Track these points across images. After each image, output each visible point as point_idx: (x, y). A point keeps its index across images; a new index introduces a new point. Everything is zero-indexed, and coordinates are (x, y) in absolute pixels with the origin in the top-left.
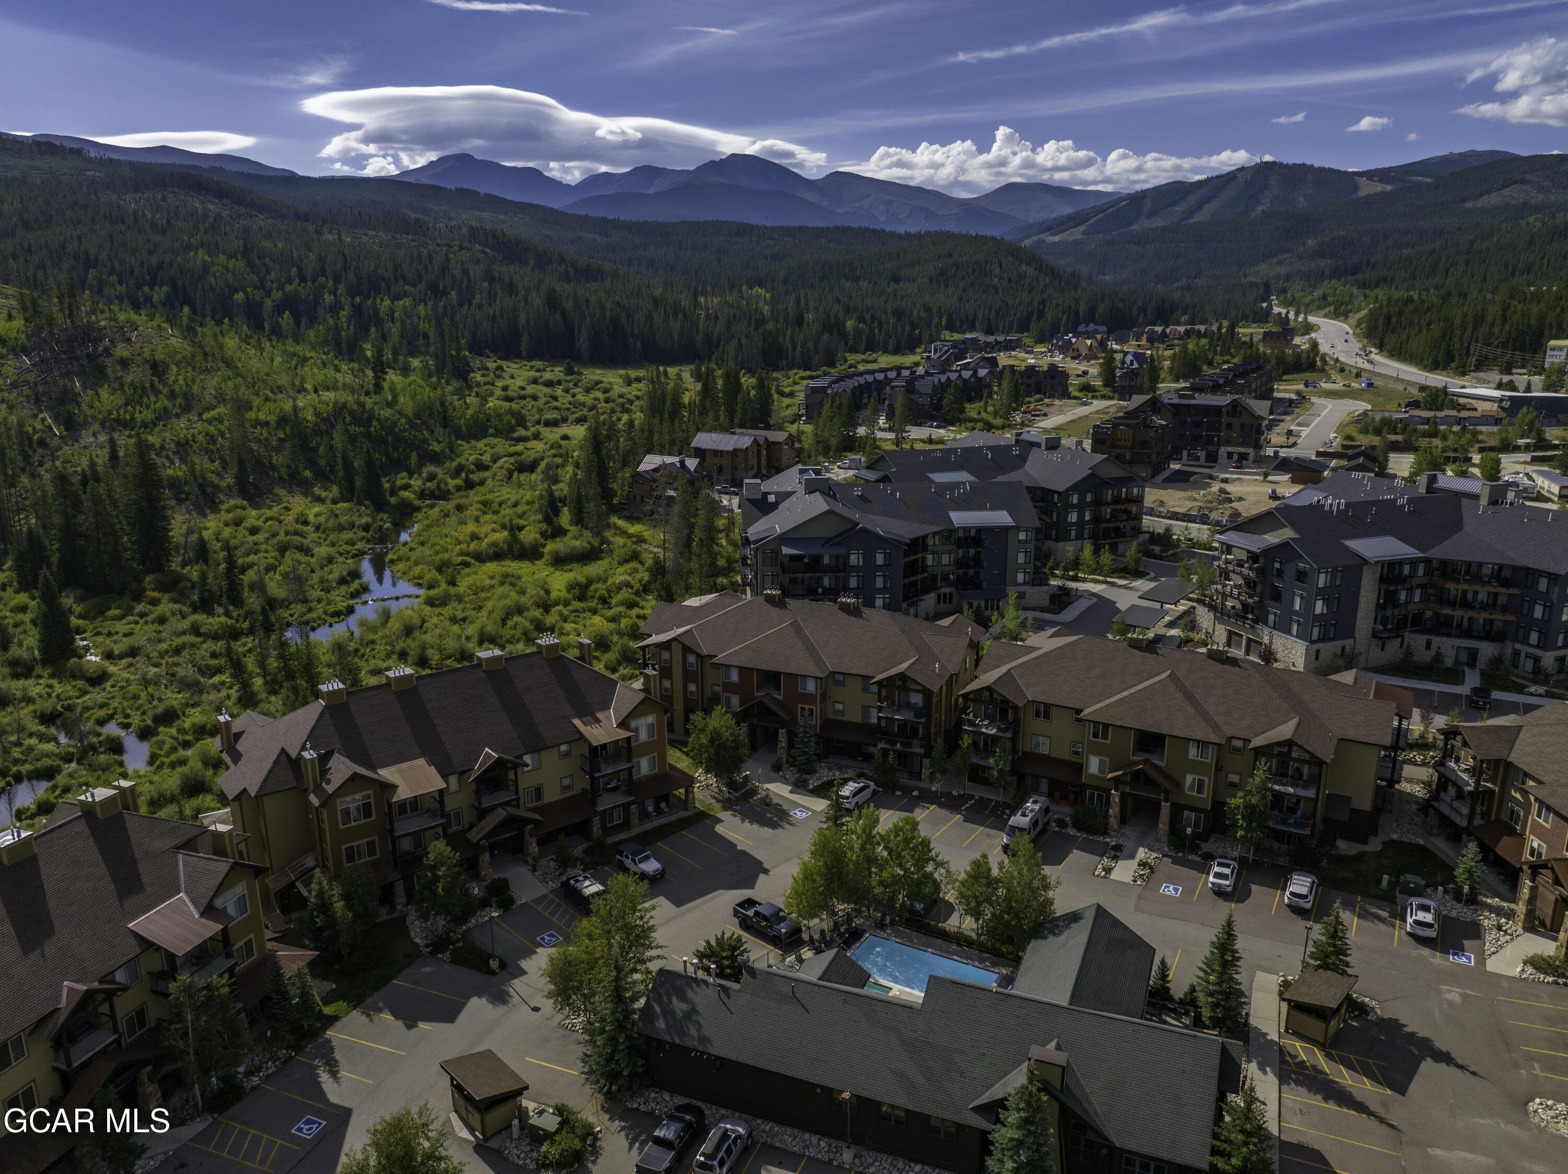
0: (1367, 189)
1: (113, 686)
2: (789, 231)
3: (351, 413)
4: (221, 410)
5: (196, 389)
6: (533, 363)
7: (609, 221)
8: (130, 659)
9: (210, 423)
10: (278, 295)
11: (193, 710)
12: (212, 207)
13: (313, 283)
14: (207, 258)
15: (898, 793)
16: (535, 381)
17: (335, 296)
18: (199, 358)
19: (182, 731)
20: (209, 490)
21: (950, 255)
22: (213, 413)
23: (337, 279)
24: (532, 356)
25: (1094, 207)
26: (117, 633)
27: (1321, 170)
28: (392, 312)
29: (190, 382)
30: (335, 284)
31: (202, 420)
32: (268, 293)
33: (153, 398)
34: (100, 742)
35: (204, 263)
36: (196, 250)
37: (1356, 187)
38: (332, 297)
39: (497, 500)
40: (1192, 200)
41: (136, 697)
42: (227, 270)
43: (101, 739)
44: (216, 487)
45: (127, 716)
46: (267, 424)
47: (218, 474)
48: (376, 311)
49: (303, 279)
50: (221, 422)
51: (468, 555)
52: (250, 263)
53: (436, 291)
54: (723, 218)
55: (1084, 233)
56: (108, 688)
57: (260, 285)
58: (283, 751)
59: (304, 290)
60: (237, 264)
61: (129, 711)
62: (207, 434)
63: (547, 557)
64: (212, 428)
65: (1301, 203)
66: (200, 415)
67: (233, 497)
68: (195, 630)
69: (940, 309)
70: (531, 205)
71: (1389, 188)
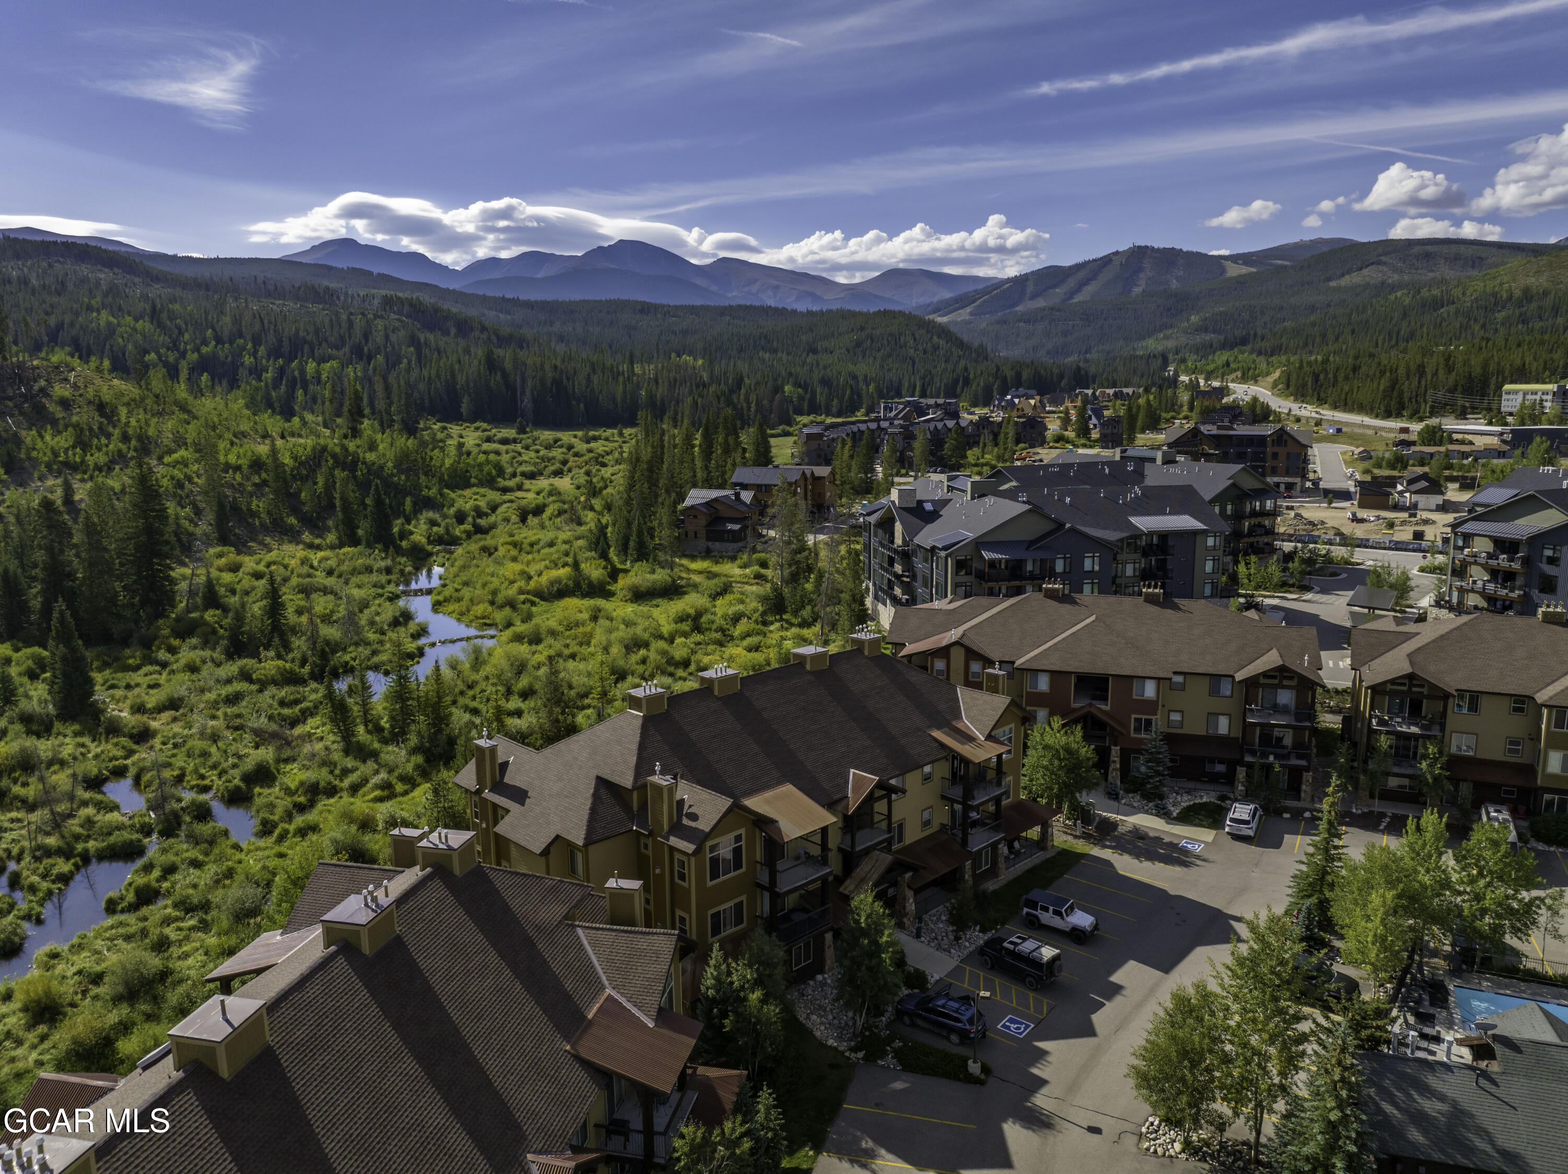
0: (1234, 271)
1: (164, 743)
2: (693, 310)
3: (334, 456)
4: (182, 453)
5: (151, 432)
6: (477, 424)
7: (509, 300)
8: (173, 712)
9: (174, 467)
10: (193, 357)
11: (289, 767)
12: (102, 276)
13: (231, 344)
14: (111, 319)
15: (1287, 816)
16: (489, 440)
17: (255, 358)
18: (149, 402)
19: (289, 792)
20: (184, 538)
21: (862, 329)
22: (175, 456)
23: (257, 341)
24: (473, 418)
25: (976, 291)
26: (138, 685)
27: (1190, 254)
28: (318, 373)
29: (143, 425)
30: (254, 347)
31: (163, 464)
32: (183, 355)
33: (104, 441)
34: (182, 809)
35: (109, 324)
36: (98, 312)
37: (1223, 270)
38: (252, 359)
39: (526, 541)
40: (1071, 283)
41: (205, 754)
42: (135, 329)
43: (183, 804)
44: (191, 534)
45: (203, 777)
46: (238, 468)
47: (191, 521)
48: (303, 372)
49: (219, 340)
50: (186, 466)
51: (528, 593)
52: (160, 325)
53: (360, 354)
54: (624, 297)
55: (971, 314)
56: (158, 746)
57: (174, 346)
58: (602, 783)
59: (224, 351)
60: (144, 325)
61: (203, 771)
62: (172, 478)
63: (620, 594)
64: (176, 472)
65: (1174, 284)
66: (160, 458)
67: (211, 545)
68: (245, 676)
69: (866, 377)
70: (427, 285)
71: (1253, 270)
